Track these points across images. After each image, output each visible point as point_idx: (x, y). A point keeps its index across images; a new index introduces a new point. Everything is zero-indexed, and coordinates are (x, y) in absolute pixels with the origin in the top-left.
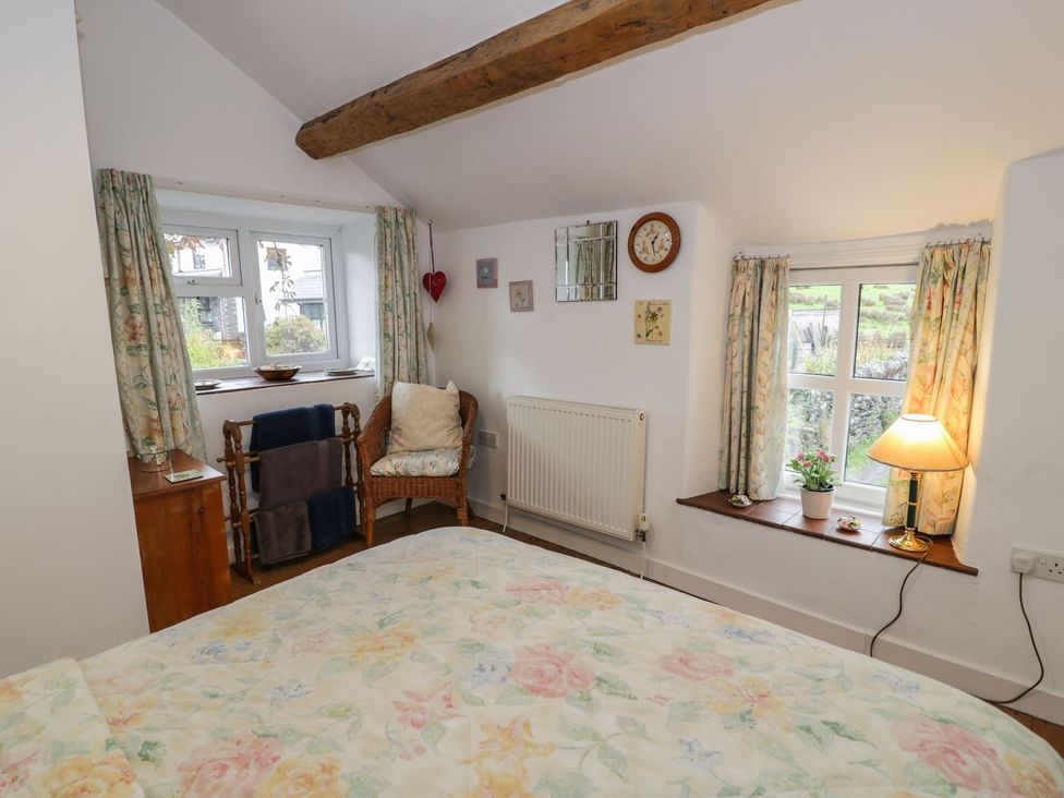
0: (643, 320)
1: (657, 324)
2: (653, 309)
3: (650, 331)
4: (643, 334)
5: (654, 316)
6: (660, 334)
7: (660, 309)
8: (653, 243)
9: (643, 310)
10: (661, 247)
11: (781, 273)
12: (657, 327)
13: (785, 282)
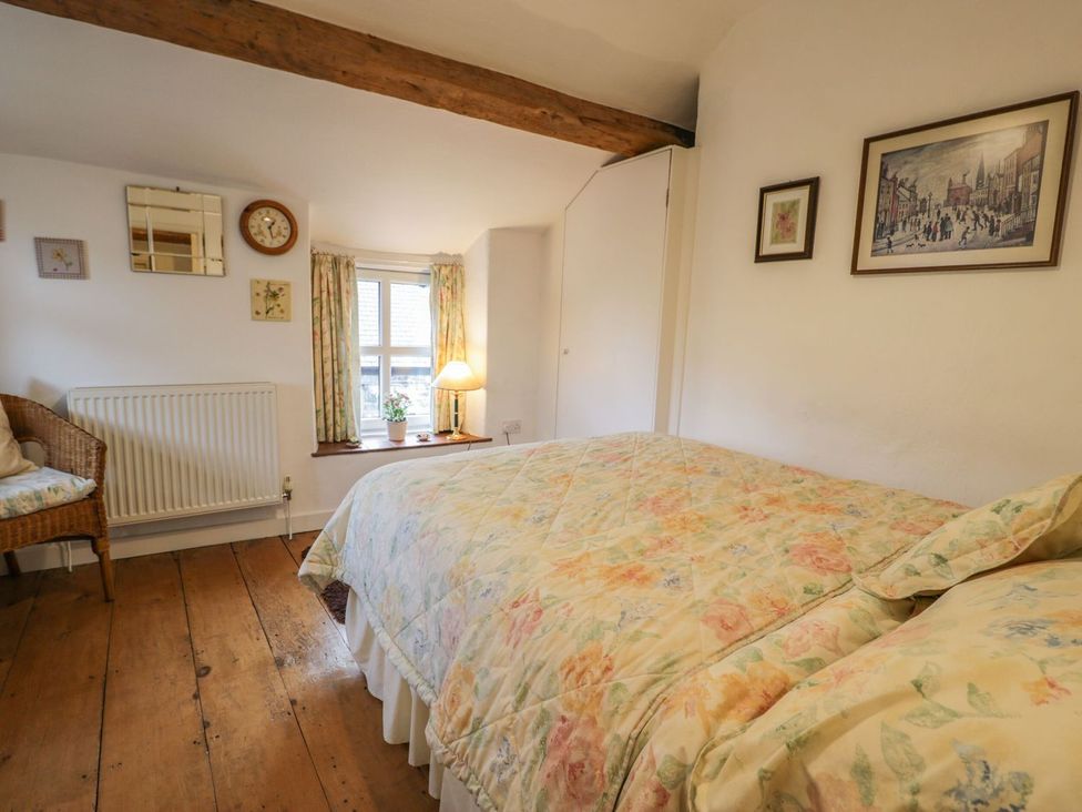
0: (261, 298)
1: (278, 302)
2: (273, 288)
3: (271, 309)
4: (263, 311)
5: (275, 295)
6: (282, 311)
7: (281, 289)
8: (270, 228)
9: (262, 289)
10: (279, 234)
11: (351, 269)
12: (279, 305)
13: (355, 276)
